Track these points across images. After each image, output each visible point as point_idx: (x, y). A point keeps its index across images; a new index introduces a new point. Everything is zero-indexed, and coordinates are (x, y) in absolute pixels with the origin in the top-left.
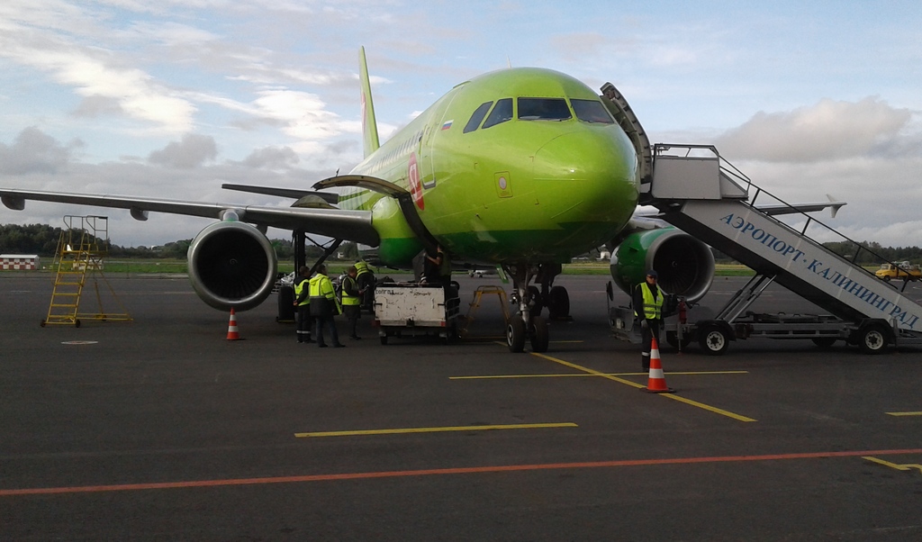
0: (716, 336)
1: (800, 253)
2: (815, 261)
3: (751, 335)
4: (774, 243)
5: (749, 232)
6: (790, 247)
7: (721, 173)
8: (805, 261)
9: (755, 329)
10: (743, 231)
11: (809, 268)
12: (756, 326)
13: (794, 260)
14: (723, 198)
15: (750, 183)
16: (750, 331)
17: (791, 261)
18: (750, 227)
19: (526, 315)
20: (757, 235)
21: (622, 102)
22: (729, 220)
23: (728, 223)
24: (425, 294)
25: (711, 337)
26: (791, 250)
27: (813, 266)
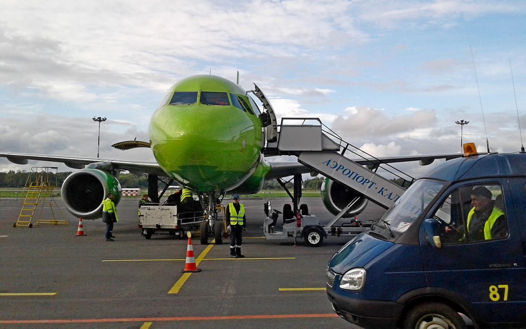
0: (315, 235)
1: (373, 183)
2: (383, 188)
3: (341, 235)
4: (357, 177)
5: (340, 171)
6: (367, 180)
7: (323, 134)
8: (376, 188)
9: (343, 231)
10: (337, 170)
11: (379, 193)
12: (344, 229)
13: (369, 187)
14: (323, 150)
15: (341, 140)
16: (340, 232)
17: (367, 188)
18: (341, 167)
19: (212, 222)
20: (346, 172)
21: (260, 93)
22: (328, 163)
23: (327, 165)
24: (166, 210)
25: (312, 236)
26: (367, 181)
27: (381, 191)
